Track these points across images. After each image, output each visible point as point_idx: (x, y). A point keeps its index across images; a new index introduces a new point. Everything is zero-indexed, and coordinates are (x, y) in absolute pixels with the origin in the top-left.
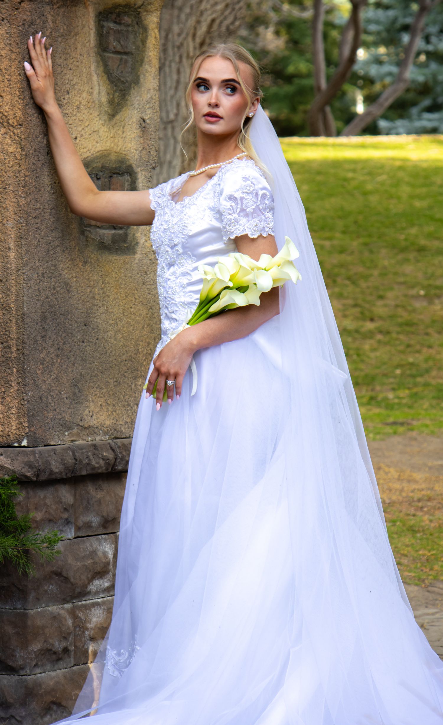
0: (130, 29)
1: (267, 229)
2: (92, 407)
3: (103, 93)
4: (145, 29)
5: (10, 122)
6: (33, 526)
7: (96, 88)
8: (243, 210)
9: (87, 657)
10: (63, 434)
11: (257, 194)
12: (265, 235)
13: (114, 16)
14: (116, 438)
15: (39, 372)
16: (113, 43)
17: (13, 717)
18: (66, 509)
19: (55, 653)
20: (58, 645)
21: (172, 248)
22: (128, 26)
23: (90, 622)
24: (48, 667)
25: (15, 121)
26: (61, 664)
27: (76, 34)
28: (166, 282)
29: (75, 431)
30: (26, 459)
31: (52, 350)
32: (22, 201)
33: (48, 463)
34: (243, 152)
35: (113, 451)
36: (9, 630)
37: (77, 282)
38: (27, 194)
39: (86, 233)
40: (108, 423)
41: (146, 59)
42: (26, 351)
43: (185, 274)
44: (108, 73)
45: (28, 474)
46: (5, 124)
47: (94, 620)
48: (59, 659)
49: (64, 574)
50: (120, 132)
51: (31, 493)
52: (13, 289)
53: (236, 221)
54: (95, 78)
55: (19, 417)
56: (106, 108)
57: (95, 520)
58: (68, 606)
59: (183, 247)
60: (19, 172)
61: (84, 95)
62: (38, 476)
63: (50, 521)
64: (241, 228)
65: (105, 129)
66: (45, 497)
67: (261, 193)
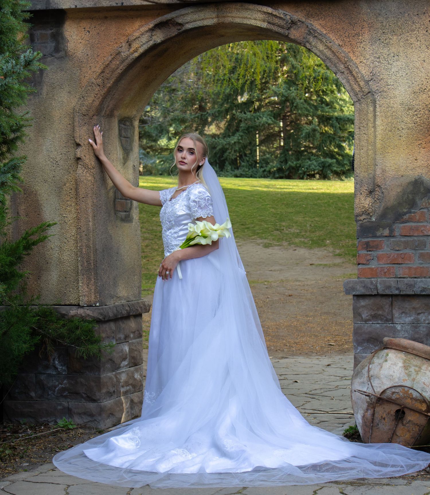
0: (129, 127)
1: (210, 214)
2: (120, 288)
3: (121, 154)
4: (134, 127)
5: (89, 167)
6: (102, 340)
7: (119, 152)
8: (199, 206)
9: (120, 394)
10: (111, 301)
11: (205, 199)
12: (209, 216)
13: (123, 122)
14: (128, 301)
15: (102, 274)
16: (123, 134)
17: (95, 420)
18: (113, 332)
19: (111, 393)
20: (112, 390)
21: (169, 222)
22: (128, 126)
23: (121, 379)
24: (108, 399)
25: (91, 166)
26: (112, 397)
27: (112, 129)
28: (167, 236)
29: (115, 299)
30: (99, 311)
31: (106, 265)
32: (95, 201)
33: (108, 313)
34: (198, 180)
35: (129, 307)
36: (93, 384)
37: (114, 235)
38: (97, 198)
39: (117, 214)
40: (126, 295)
41: (134, 140)
42: (97, 265)
43: (175, 233)
44: (122, 146)
45: (100, 318)
46: (87, 168)
47: (123, 378)
48: (112, 395)
49: (113, 360)
50: (127, 171)
51: (101, 326)
52: (91, 239)
53: (197, 211)
54: (118, 148)
55: (95, 294)
56: (122, 161)
57: (122, 336)
58: (114, 373)
59: (175, 222)
60: (93, 188)
61: (115, 155)
62: (104, 318)
63: (108, 337)
64: (199, 214)
65: (122, 169)
66: (106, 328)
67: (207, 198)
